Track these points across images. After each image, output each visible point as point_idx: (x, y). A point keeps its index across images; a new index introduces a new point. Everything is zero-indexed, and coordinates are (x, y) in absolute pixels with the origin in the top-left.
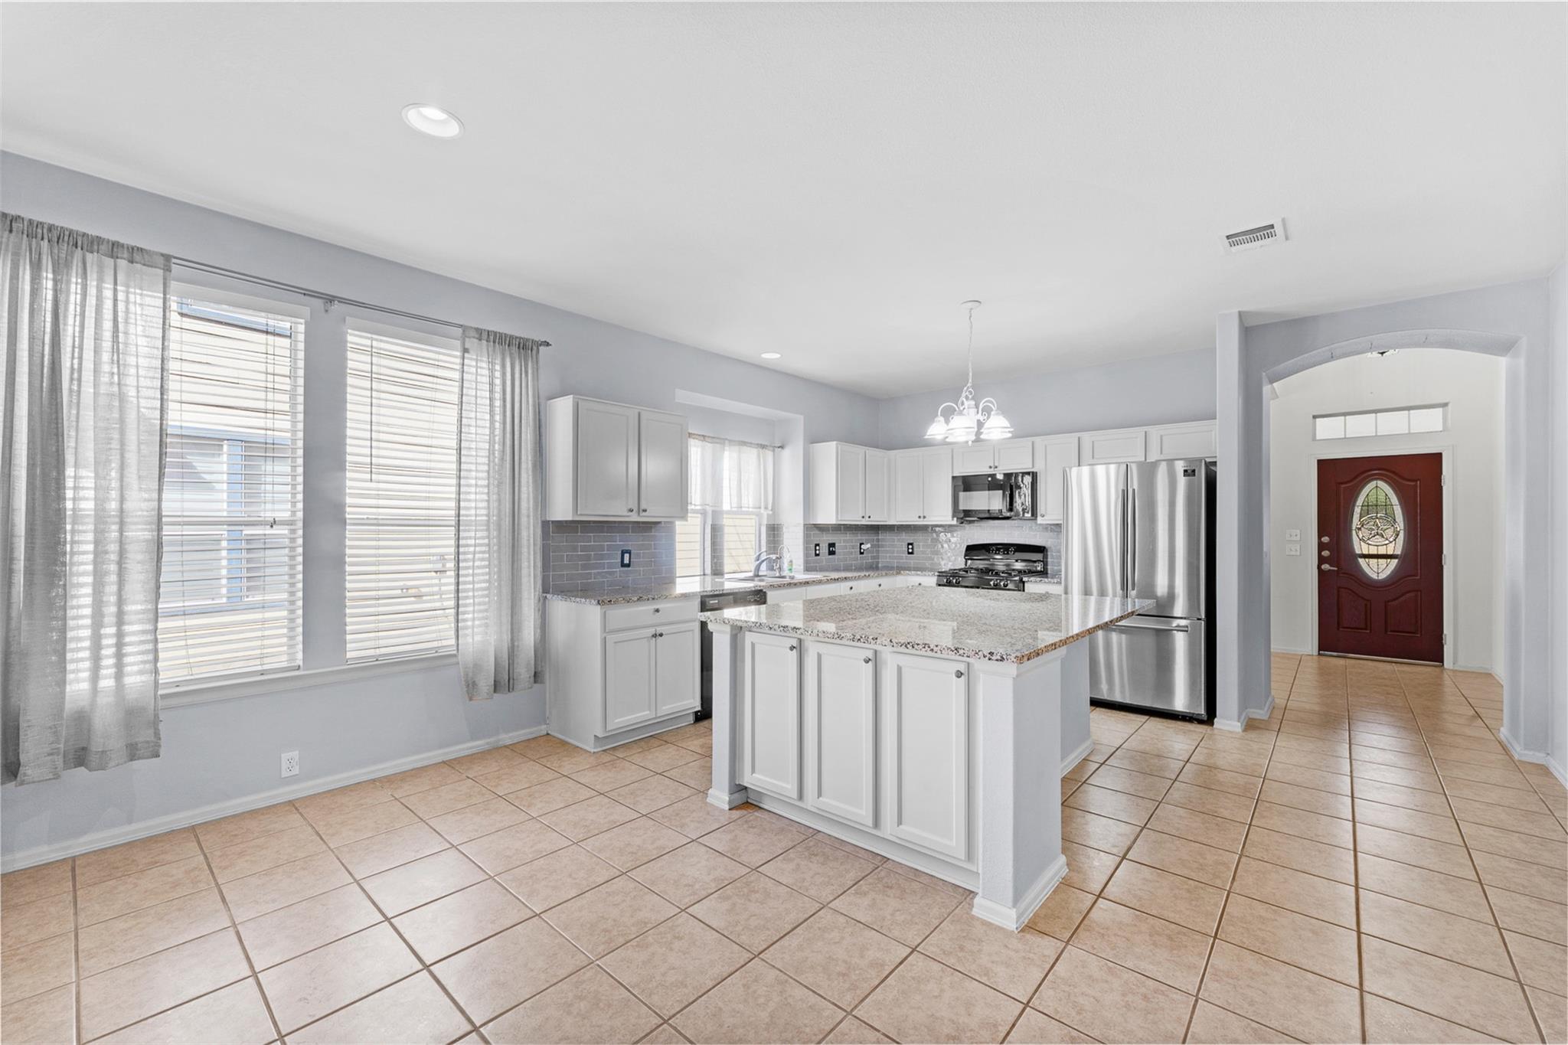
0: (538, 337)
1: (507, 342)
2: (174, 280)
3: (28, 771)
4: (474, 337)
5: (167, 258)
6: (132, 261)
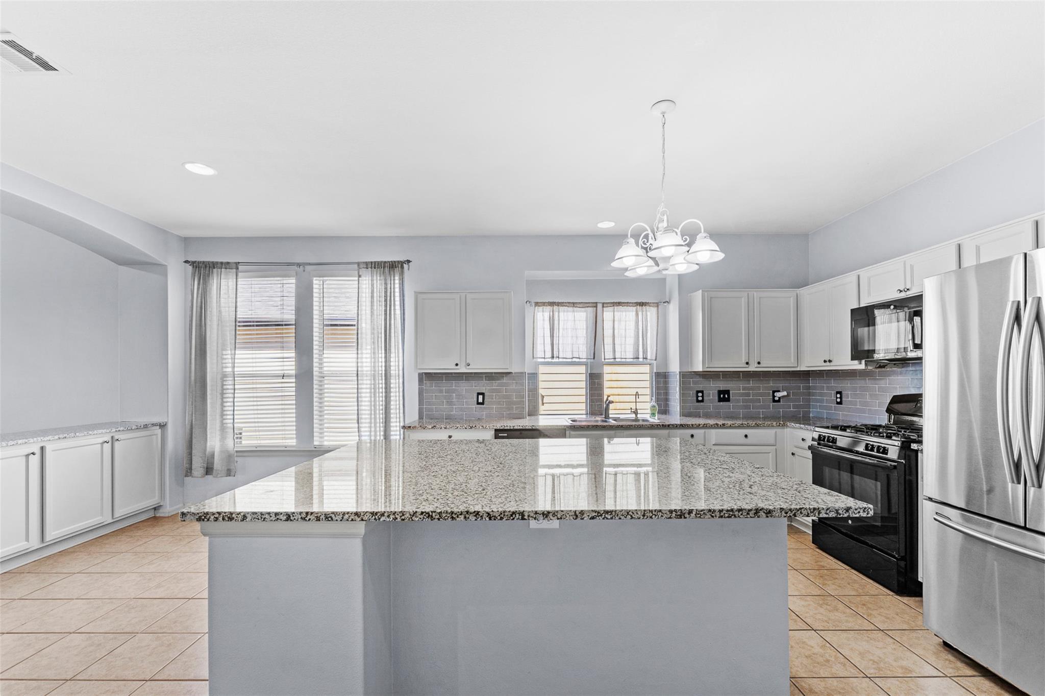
0: (402, 258)
1: (382, 266)
2: (240, 272)
3: (195, 473)
4: (363, 268)
5: (237, 264)
6: (226, 268)
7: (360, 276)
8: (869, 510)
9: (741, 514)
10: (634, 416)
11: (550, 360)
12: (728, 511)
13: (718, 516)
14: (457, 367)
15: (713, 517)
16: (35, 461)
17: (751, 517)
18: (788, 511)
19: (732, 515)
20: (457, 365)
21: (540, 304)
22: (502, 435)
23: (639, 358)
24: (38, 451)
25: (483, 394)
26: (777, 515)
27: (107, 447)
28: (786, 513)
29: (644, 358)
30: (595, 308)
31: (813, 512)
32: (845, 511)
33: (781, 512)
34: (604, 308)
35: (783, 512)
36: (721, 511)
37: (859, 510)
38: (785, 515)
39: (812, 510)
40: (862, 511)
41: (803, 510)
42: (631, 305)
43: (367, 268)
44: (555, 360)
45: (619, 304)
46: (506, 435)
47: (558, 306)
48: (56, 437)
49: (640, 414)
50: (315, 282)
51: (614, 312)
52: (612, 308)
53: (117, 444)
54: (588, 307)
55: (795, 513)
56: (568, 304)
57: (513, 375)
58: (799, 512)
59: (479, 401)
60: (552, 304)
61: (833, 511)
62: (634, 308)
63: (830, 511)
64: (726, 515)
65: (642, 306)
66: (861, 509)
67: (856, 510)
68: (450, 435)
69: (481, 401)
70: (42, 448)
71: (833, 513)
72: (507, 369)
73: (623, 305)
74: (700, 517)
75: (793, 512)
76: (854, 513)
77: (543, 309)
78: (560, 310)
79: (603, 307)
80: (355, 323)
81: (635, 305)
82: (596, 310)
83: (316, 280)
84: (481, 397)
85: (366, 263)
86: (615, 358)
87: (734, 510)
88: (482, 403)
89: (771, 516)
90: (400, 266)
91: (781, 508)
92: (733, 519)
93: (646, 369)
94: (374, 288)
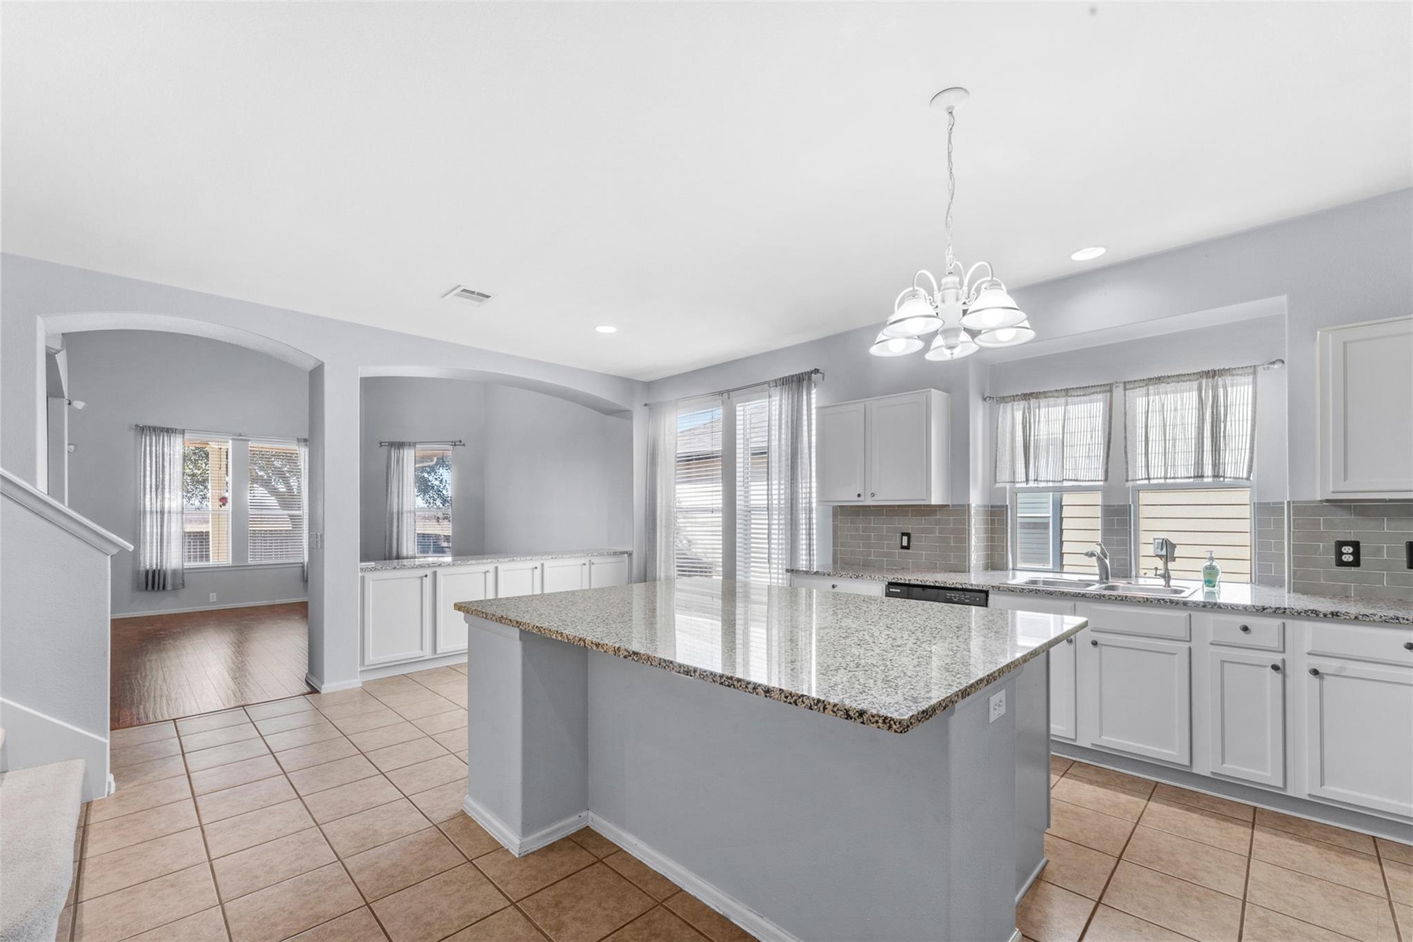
7: (770, 397)
8: (892, 722)
9: (740, 686)
10: (1162, 582)
11: (1024, 485)
12: (728, 678)
13: (719, 682)
14: (859, 499)
15: (714, 681)
16: (537, 572)
17: (750, 692)
18: (788, 695)
19: (732, 685)
20: (859, 495)
21: (1008, 399)
22: (894, 590)
23: (1202, 477)
24: (539, 568)
25: (908, 535)
26: (776, 697)
27: (586, 568)
28: (786, 697)
29: (1214, 476)
30: (1109, 394)
31: (817, 705)
32: (857, 714)
33: (780, 694)
34: (1127, 392)
35: (783, 695)
36: (721, 676)
37: (876, 718)
38: (785, 699)
39: (816, 702)
40: (881, 721)
41: (805, 698)
42: (1187, 378)
43: (776, 386)
44: (1031, 484)
45: (1159, 380)
46: (899, 591)
47: (1037, 398)
48: (550, 557)
49: (1173, 579)
50: (738, 409)
51: (1148, 395)
52: (1145, 388)
53: (593, 566)
54: (1093, 393)
55: (796, 700)
56: (1055, 394)
57: (951, 508)
58: (800, 700)
59: (903, 544)
60: (1026, 397)
61: (842, 710)
62: (1195, 385)
63: (838, 709)
64: (727, 683)
65: (1213, 377)
66: (880, 717)
67: (873, 717)
68: (835, 584)
69: (906, 545)
70: (542, 565)
71: (842, 713)
72: (924, 500)
73: (1169, 380)
74: (703, 678)
75: (794, 698)
76: (870, 720)
77: (1013, 405)
78: (1041, 404)
79: (1125, 389)
80: (766, 451)
81: (1195, 377)
82: (1111, 396)
83: (739, 406)
84: (905, 539)
85: (775, 381)
86: (1149, 479)
87: (734, 679)
88: (908, 548)
89: (770, 697)
90: (807, 378)
91: (781, 690)
92: (732, 689)
93: (1244, 496)
94: (782, 409)
